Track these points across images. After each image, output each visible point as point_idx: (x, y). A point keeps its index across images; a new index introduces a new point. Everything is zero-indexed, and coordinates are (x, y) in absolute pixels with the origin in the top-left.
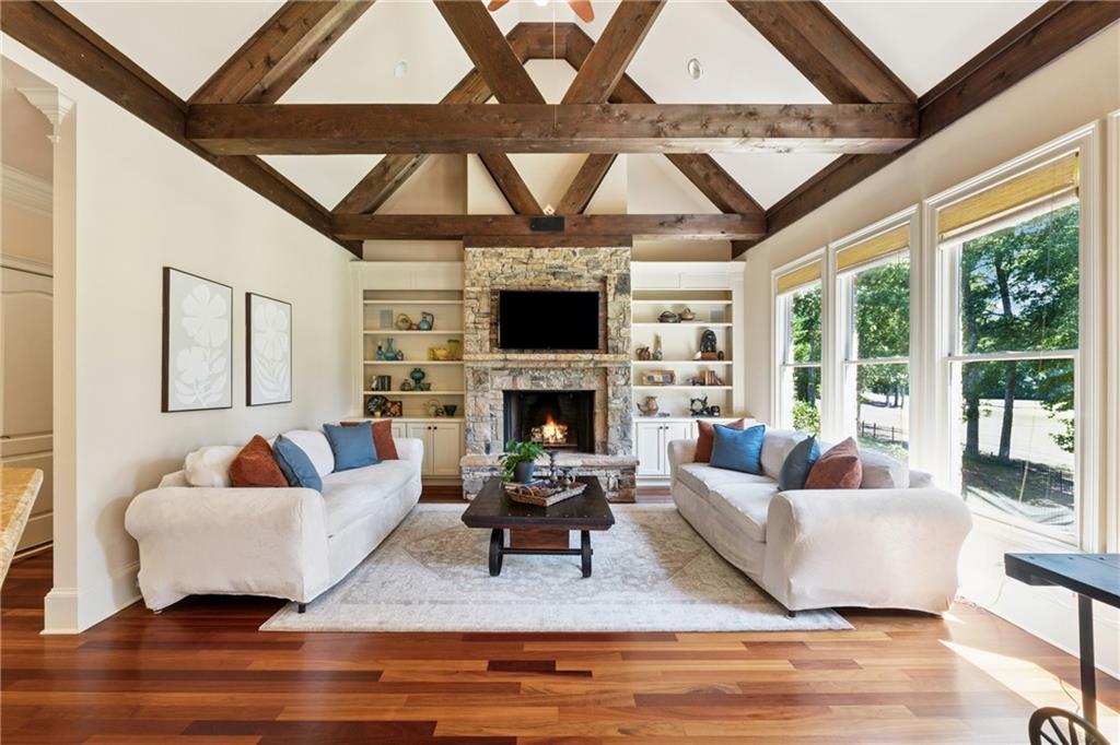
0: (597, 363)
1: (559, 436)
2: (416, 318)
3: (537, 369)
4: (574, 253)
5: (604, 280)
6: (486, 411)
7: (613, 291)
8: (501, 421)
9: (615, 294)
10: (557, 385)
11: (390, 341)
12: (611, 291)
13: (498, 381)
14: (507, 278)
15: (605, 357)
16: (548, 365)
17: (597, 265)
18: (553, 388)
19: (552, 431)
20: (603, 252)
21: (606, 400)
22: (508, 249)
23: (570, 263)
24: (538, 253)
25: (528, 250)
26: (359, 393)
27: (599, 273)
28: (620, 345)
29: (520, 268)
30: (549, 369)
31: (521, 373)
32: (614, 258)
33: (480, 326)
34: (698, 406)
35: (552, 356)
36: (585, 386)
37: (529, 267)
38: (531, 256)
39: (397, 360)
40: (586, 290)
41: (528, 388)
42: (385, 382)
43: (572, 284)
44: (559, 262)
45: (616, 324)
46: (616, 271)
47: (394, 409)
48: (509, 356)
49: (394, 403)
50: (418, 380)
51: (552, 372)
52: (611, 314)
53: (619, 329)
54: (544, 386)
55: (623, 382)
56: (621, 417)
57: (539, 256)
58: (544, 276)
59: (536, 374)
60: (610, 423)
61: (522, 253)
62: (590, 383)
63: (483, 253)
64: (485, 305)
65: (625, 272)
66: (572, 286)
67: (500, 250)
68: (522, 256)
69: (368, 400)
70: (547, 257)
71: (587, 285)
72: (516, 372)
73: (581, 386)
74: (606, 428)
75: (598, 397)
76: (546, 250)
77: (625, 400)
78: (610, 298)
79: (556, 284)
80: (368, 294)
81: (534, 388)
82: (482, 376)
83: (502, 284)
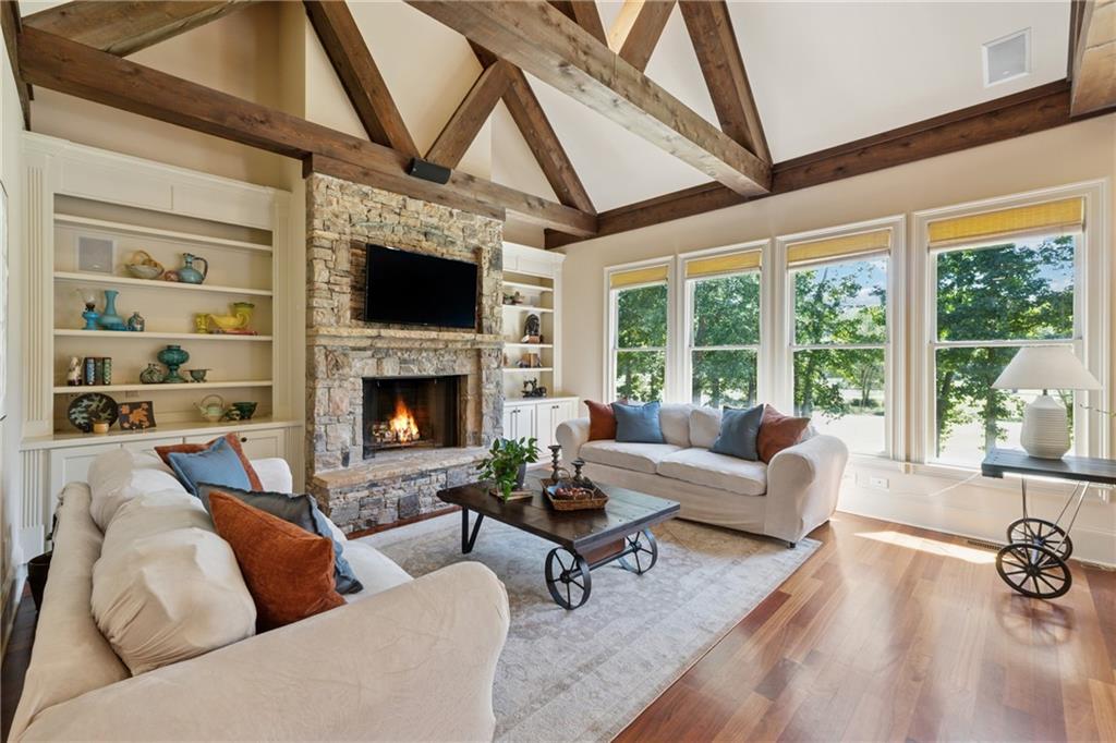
0: (470, 343)
2: (170, 260)
3: (407, 350)
4: (451, 214)
5: (478, 252)
7: (487, 265)
8: (360, 419)
9: (489, 269)
11: (108, 296)
12: (485, 266)
13: (358, 365)
14: (370, 228)
15: (479, 337)
16: (425, 345)
17: (474, 234)
18: (425, 374)
19: (403, 424)
20: (477, 220)
21: (479, 385)
22: (376, 190)
23: (446, 225)
24: (412, 204)
25: (401, 197)
26: (46, 390)
27: (474, 242)
28: (494, 324)
29: (391, 219)
31: (387, 355)
32: (488, 229)
33: (337, 288)
34: (530, 388)
36: (458, 371)
37: (403, 220)
38: (404, 207)
39: (134, 330)
40: (458, 259)
41: (396, 374)
42: (98, 369)
43: (444, 250)
44: (434, 221)
45: (490, 302)
46: (490, 245)
47: (138, 417)
49: (134, 406)
50: (172, 365)
51: (424, 354)
52: (486, 291)
53: (492, 308)
54: (414, 371)
55: (495, 365)
56: (494, 403)
57: (413, 209)
58: (414, 235)
59: (406, 356)
60: (485, 410)
61: (395, 200)
62: (464, 367)
63: (341, 187)
64: (344, 260)
65: (497, 246)
66: (444, 252)
67: (366, 188)
68: (394, 204)
70: (422, 212)
71: (460, 253)
72: (379, 355)
73: (454, 370)
74: (479, 415)
75: (471, 382)
76: (421, 203)
77: (498, 384)
78: (485, 273)
79: (428, 247)
80: (62, 203)
81: (404, 374)
82: (341, 359)
83: (363, 234)
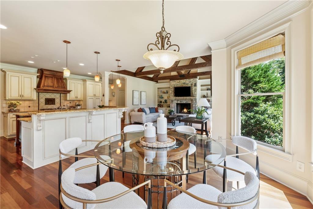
0: (190, 98)
1: (186, 111)
2: (165, 92)
3: (181, 100)
4: (187, 80)
5: (192, 84)
6: (173, 106)
8: (176, 108)
10: (184, 102)
11: (162, 95)
12: (193, 86)
13: (175, 102)
15: (192, 97)
17: (191, 82)
19: (185, 110)
20: (192, 80)
21: (192, 105)
23: (186, 82)
24: (181, 81)
26: (157, 104)
27: (191, 83)
28: (195, 95)
29: (178, 83)
30: (183, 100)
32: (194, 80)
33: (172, 93)
35: (183, 98)
36: (189, 102)
37: (180, 83)
38: (180, 81)
39: (163, 98)
41: (180, 103)
42: (161, 102)
43: (187, 85)
44: (184, 82)
46: (194, 83)
47: (162, 106)
48: (176, 98)
50: (166, 102)
52: (193, 90)
53: (194, 93)
54: (182, 102)
55: (195, 102)
58: (182, 84)
61: (178, 81)
63: (173, 81)
64: (173, 90)
65: (196, 82)
66: (187, 86)
67: (175, 81)
69: (158, 105)
70: (182, 81)
71: (189, 85)
72: (178, 100)
75: (191, 104)
77: (195, 105)
78: (193, 87)
79: (184, 85)
80: (158, 88)
83: (176, 86)
